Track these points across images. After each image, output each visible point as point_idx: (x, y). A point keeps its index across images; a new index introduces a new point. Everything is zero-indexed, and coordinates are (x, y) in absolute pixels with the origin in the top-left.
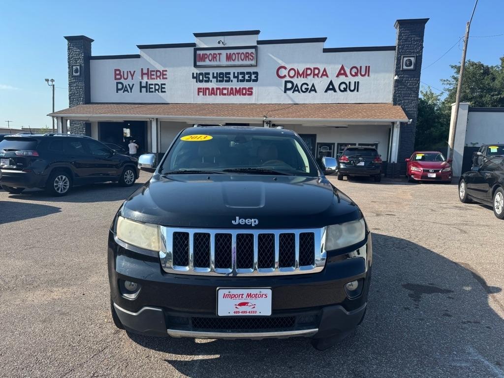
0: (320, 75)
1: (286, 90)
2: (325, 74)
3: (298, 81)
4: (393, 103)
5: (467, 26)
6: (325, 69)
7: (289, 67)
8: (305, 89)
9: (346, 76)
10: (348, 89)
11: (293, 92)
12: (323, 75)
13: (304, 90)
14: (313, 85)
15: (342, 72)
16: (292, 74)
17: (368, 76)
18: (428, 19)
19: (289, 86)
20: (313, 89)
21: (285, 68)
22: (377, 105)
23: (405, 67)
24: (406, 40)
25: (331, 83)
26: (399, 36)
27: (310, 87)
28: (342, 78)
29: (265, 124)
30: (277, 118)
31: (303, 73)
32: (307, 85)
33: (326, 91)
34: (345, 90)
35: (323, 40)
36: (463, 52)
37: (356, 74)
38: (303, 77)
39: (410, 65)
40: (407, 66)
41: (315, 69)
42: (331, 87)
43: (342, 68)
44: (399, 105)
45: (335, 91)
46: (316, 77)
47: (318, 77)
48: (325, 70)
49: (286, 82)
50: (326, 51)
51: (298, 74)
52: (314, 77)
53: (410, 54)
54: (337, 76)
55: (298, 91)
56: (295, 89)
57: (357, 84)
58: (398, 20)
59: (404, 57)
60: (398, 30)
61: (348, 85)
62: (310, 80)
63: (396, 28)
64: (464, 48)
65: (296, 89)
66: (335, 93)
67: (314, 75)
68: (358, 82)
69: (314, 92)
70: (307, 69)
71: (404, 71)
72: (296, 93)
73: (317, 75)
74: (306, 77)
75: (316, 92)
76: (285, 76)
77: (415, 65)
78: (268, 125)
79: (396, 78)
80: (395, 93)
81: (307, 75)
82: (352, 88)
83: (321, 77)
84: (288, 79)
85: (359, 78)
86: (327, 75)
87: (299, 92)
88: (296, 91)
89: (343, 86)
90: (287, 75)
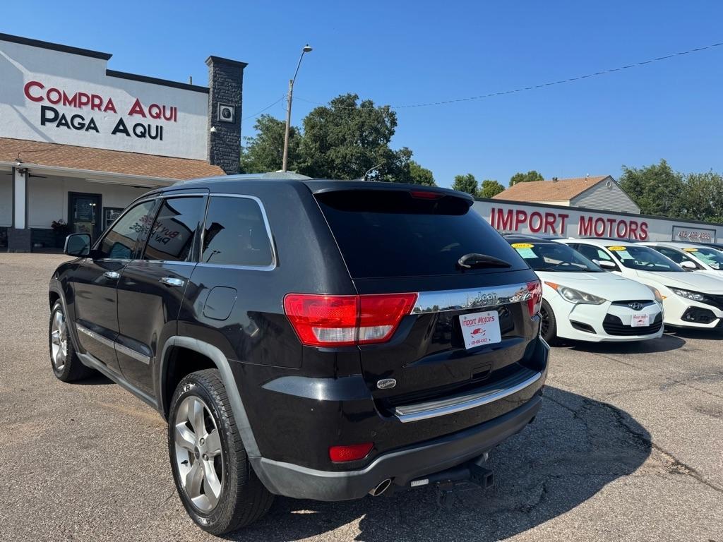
0: (103, 108)
1: (44, 120)
2: (110, 107)
3: (67, 111)
4: (209, 161)
5: (290, 85)
6: (110, 99)
7: (48, 87)
8: (79, 124)
9: (144, 116)
10: (147, 135)
11: (58, 126)
12: (107, 108)
13: (76, 124)
14: (92, 121)
15: (136, 109)
16: (54, 96)
17: (175, 120)
18: (247, 64)
19: (50, 115)
20: (92, 126)
21: (42, 87)
22: (189, 161)
23: (222, 118)
24: (222, 84)
25: (121, 122)
26: (214, 76)
27: (87, 122)
28: (138, 118)
29: (17, 172)
30: (40, 165)
31: (75, 98)
32: (83, 119)
33: (114, 133)
34: (143, 135)
35: (106, 57)
36: (288, 113)
37: (158, 116)
38: (75, 106)
39: (229, 116)
40: (225, 117)
41: (94, 96)
42: (120, 128)
43: (137, 103)
44: (218, 164)
45: (128, 134)
46: (96, 109)
47: (100, 109)
48: (110, 102)
49: (44, 109)
50: (110, 73)
51: (64, 99)
52: (93, 109)
53: (227, 102)
54: (131, 113)
55: (66, 124)
56: (61, 121)
57: (160, 130)
58: (211, 56)
59: (220, 105)
60: (212, 69)
61: (147, 128)
62: (87, 113)
63: (209, 65)
64: (288, 109)
65: (64, 122)
66: (128, 137)
67: (93, 106)
68: (161, 127)
69: (94, 131)
70: (81, 94)
71: (221, 122)
72: (63, 128)
73: (99, 106)
74: (80, 107)
75: (97, 131)
76: (41, 99)
77: (235, 117)
78: (24, 175)
79: (213, 129)
80: (212, 148)
81: (81, 104)
82: (153, 134)
83: (105, 110)
84: (46, 103)
85: (161, 122)
86: (113, 109)
87: (69, 127)
88: (63, 124)
89: (139, 130)
90: (45, 97)
